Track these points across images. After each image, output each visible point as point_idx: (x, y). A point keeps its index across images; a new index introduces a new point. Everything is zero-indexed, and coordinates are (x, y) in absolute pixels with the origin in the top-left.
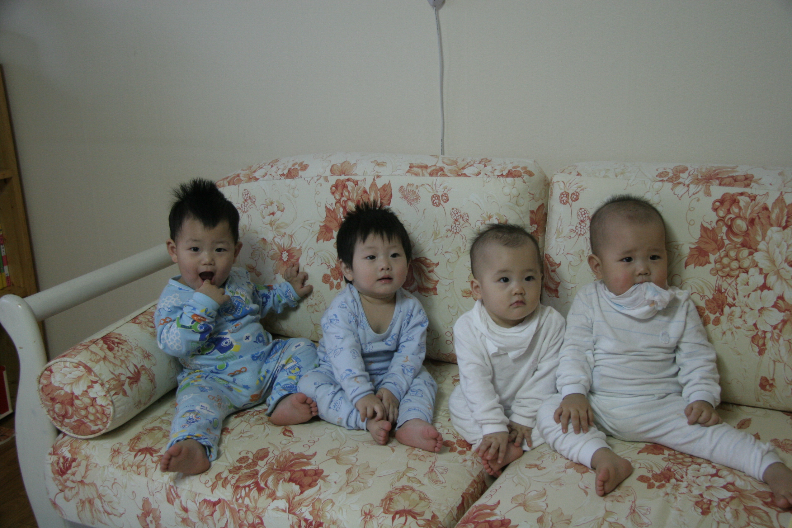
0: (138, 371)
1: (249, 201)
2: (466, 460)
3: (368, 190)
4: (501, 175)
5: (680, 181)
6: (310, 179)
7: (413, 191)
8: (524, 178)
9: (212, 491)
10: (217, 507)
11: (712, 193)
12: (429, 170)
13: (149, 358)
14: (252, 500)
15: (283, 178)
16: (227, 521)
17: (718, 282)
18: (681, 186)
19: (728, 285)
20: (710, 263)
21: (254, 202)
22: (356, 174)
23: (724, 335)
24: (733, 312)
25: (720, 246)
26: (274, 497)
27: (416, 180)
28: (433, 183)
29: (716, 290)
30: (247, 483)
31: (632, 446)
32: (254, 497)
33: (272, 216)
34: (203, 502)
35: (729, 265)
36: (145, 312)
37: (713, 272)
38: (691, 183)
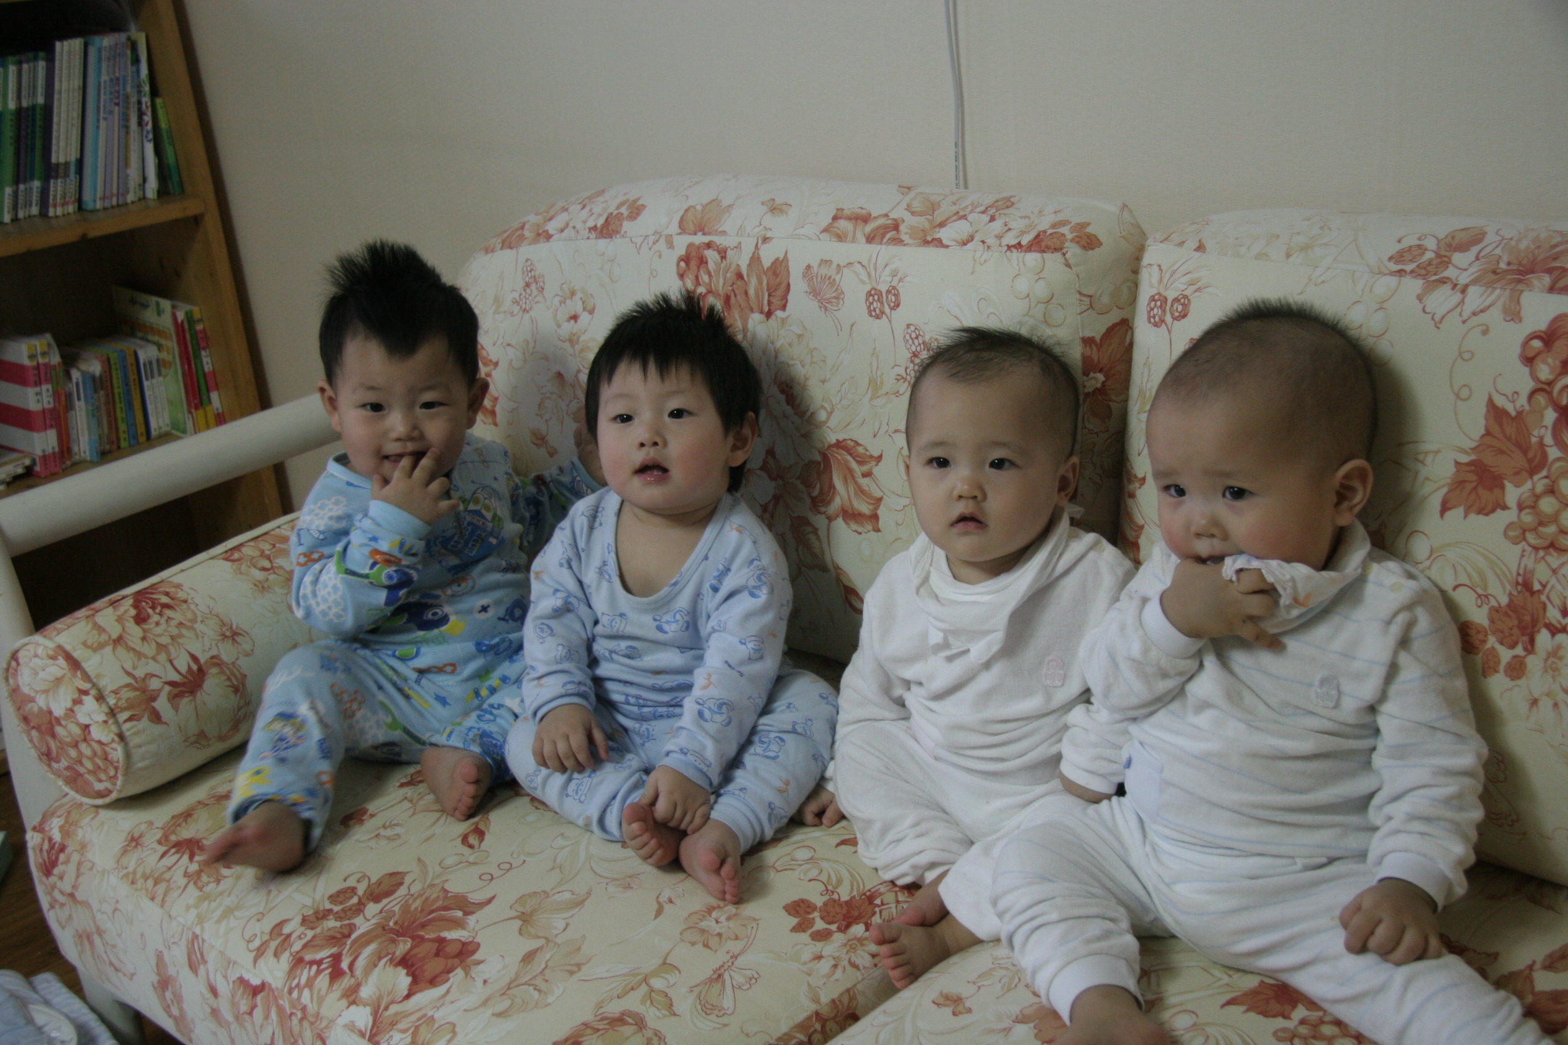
0: (200, 669)
1: (533, 286)
2: (819, 957)
3: (744, 272)
4: (1014, 246)
5: (1446, 274)
6: (642, 239)
7: (830, 277)
8: (1067, 256)
9: (255, 961)
10: (259, 998)
11: (1523, 314)
12: (869, 228)
13: (234, 640)
14: (315, 996)
15: (593, 235)
16: (274, 1034)
17: (1525, 561)
18: (1447, 288)
19: (1549, 573)
20: (1505, 508)
21: (543, 289)
22: (724, 233)
23: (1535, 708)
24: (1559, 647)
25: (1536, 464)
26: (353, 997)
27: (838, 252)
28: (869, 261)
29: (1517, 583)
30: (319, 956)
31: (1226, 979)
32: (320, 990)
33: (572, 322)
34: (238, 982)
35: (1555, 518)
36: (266, 534)
37: (1511, 533)
38: (1475, 282)
